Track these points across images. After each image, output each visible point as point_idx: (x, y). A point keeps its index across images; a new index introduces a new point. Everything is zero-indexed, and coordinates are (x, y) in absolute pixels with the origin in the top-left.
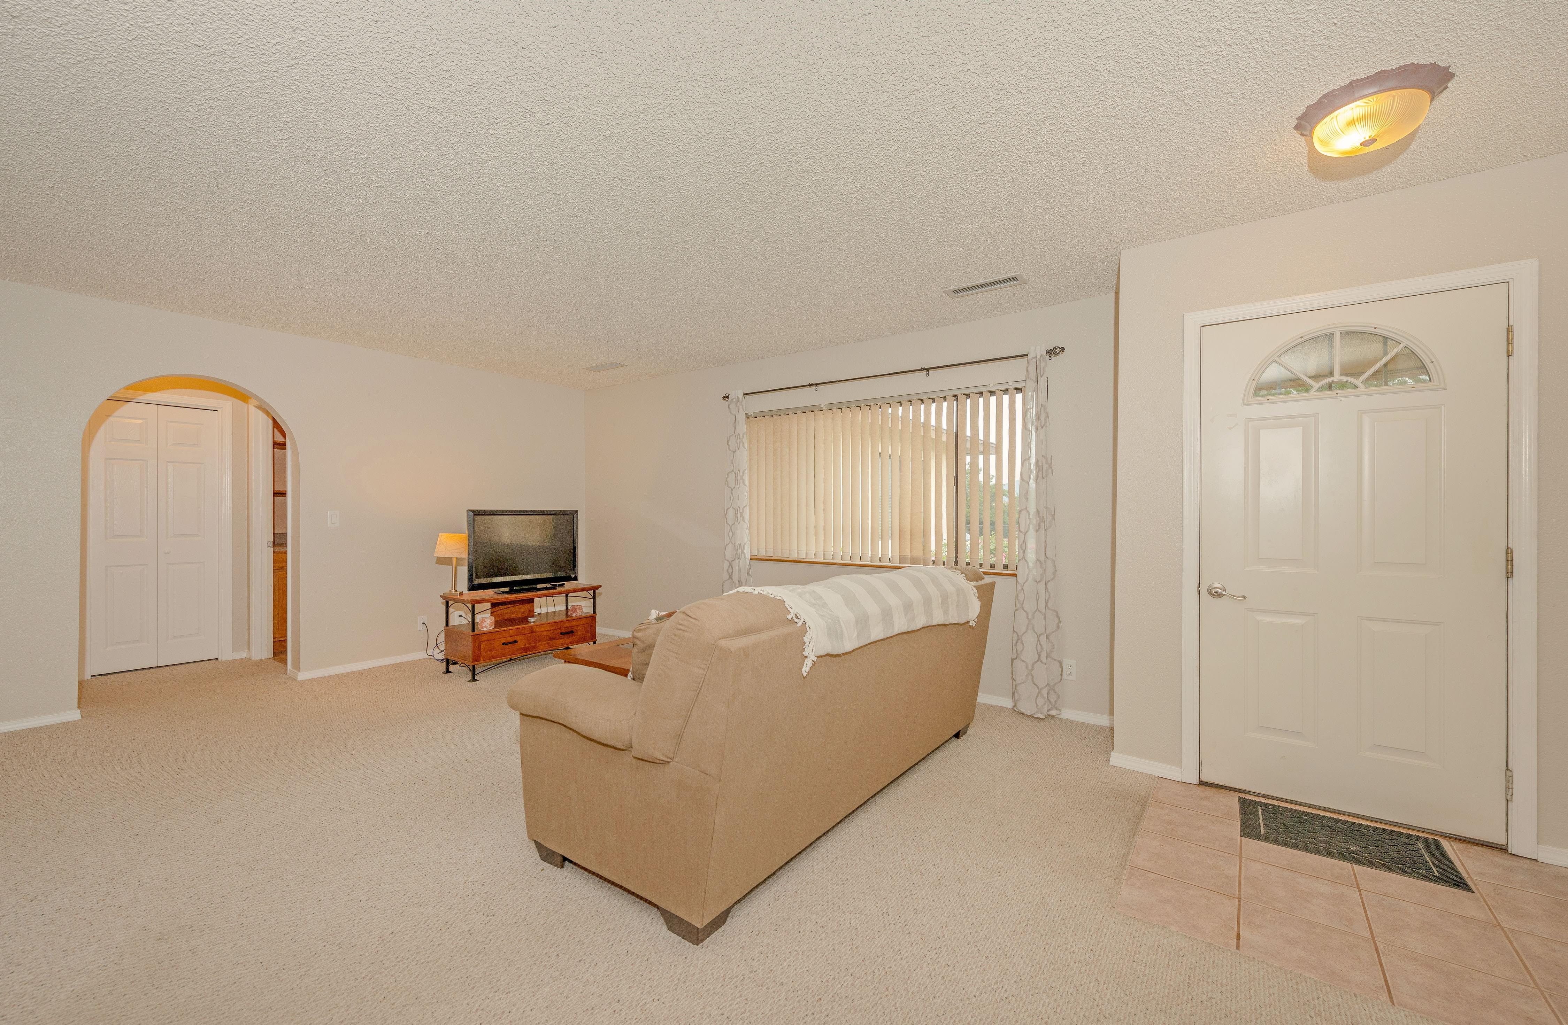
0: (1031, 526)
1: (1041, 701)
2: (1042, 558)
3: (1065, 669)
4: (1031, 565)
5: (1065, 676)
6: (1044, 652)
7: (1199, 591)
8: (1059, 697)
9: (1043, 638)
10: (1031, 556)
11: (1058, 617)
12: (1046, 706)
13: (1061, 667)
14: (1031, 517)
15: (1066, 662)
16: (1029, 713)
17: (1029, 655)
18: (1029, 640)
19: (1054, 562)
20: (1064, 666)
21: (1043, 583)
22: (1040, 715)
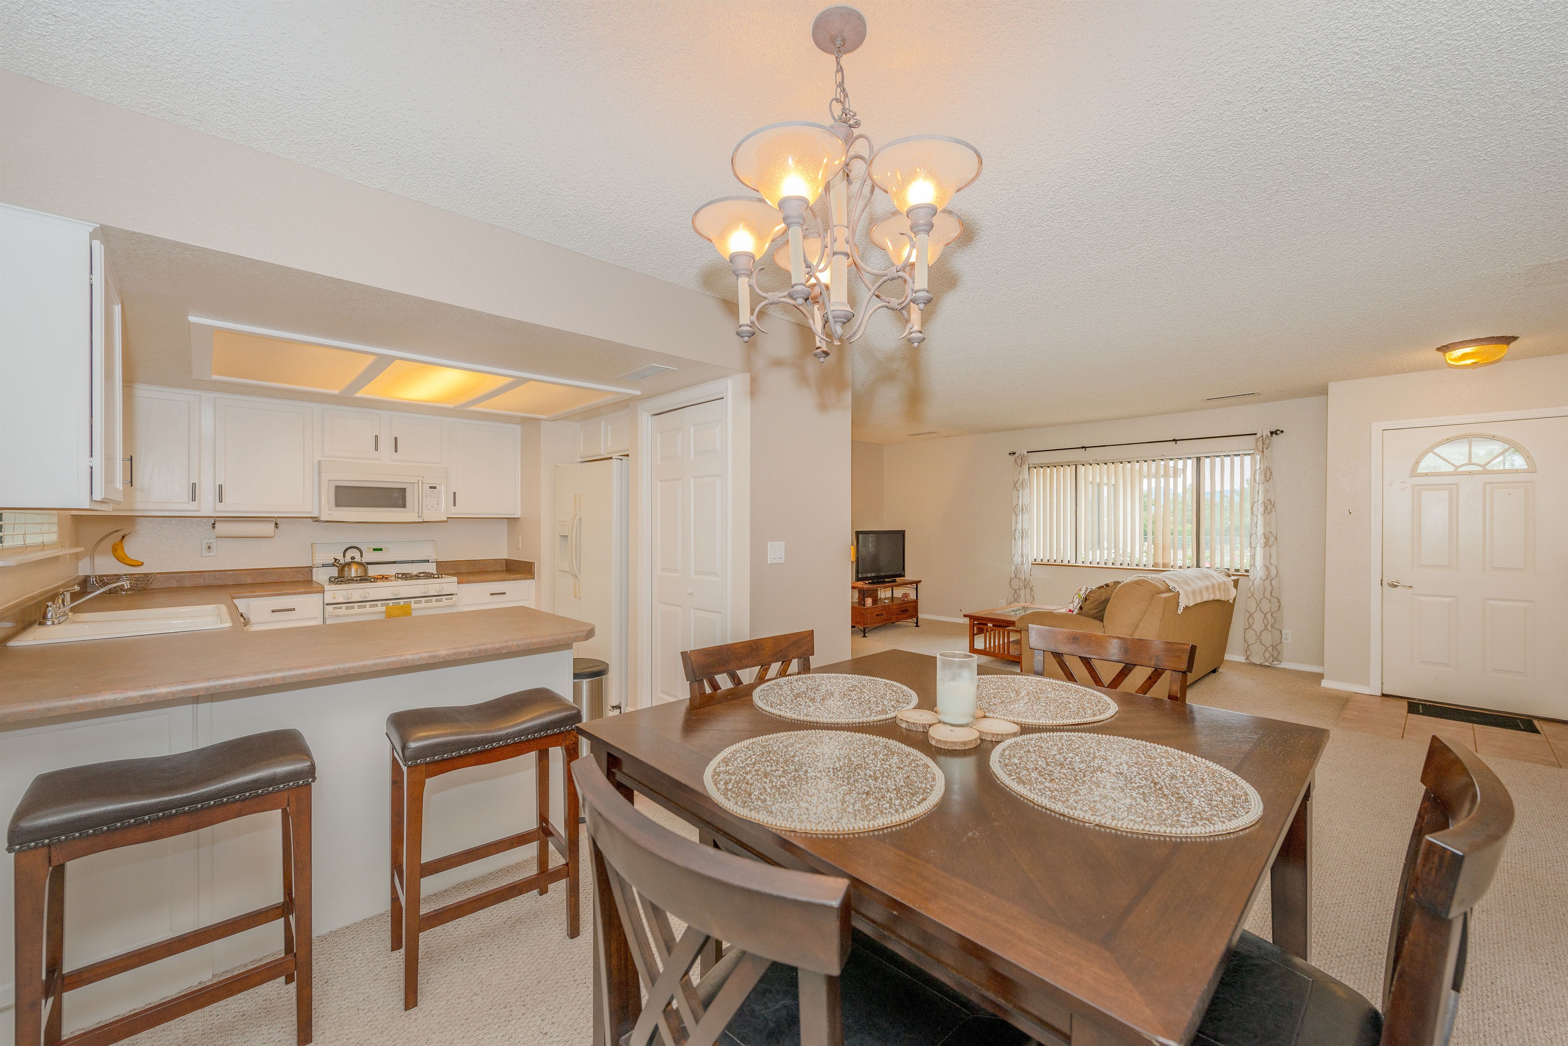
0: (1258, 544)
1: (1267, 655)
2: (1268, 564)
3: (1284, 636)
4: (1258, 569)
5: (1284, 641)
6: (1270, 624)
7: (1382, 584)
8: (1279, 653)
9: (1269, 616)
10: (1259, 562)
11: (1279, 602)
12: (1271, 658)
13: (1281, 634)
14: (1258, 538)
15: (1284, 632)
16: (1258, 663)
17: (1258, 626)
18: (1258, 617)
19: (1276, 567)
20: (1283, 633)
21: (1269, 580)
22: (1267, 664)
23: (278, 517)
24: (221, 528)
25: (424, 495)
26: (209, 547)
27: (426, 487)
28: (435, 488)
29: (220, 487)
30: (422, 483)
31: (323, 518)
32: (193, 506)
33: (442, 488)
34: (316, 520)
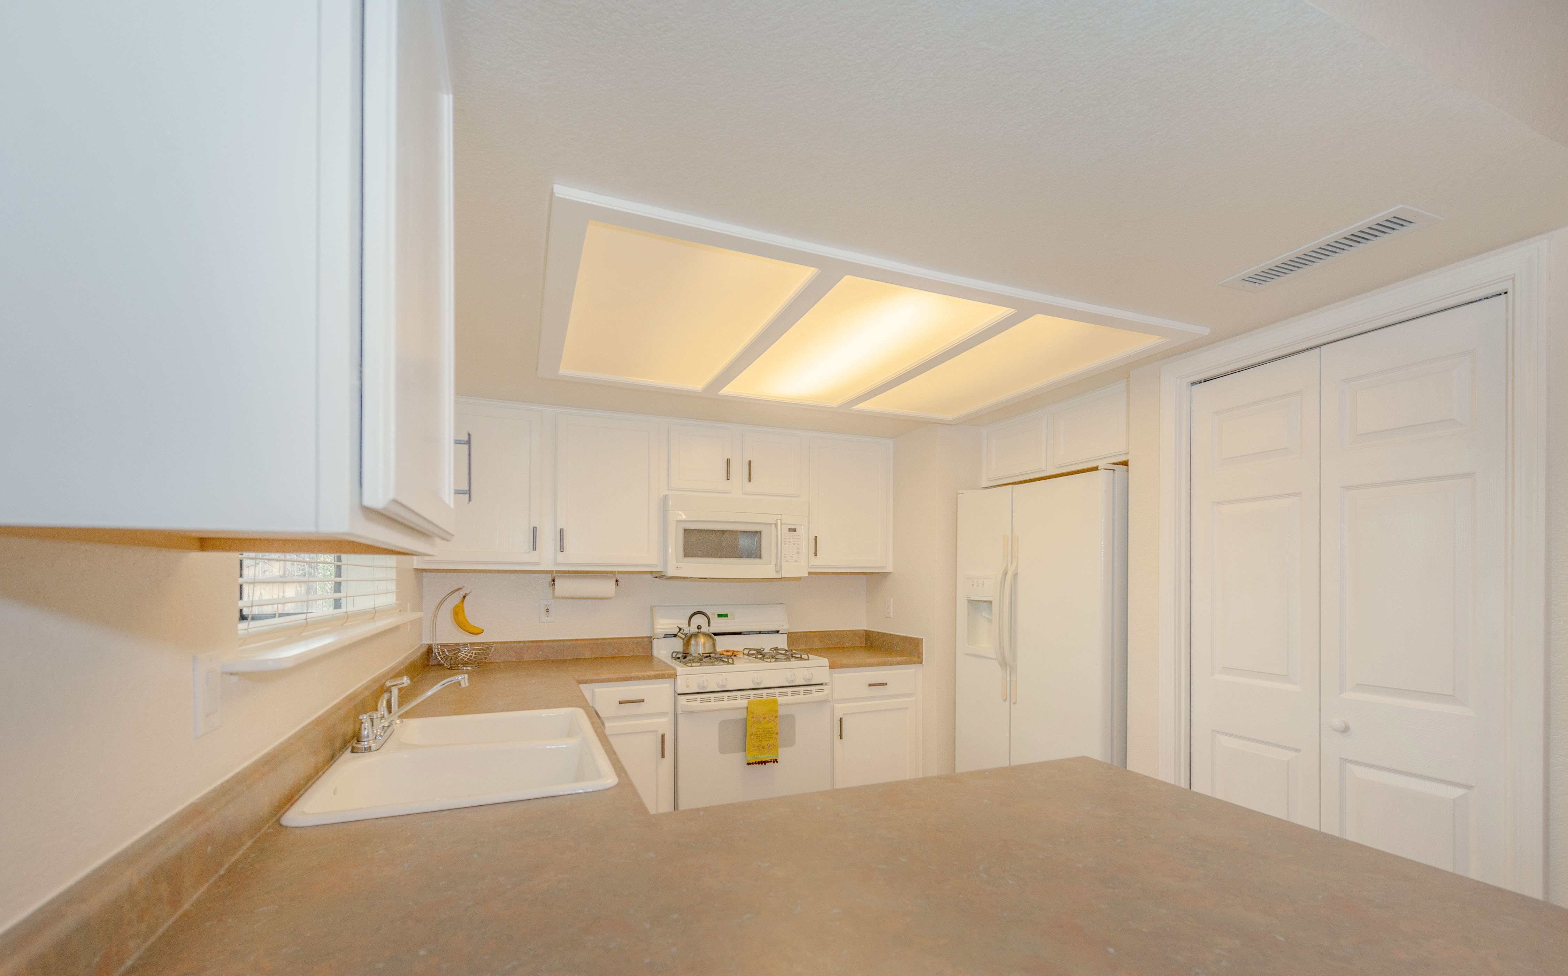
23: (620, 572)
24: (563, 586)
25: (783, 540)
26: (548, 610)
27: (786, 528)
28: (795, 530)
29: (562, 531)
30: (781, 523)
31: (669, 574)
32: (533, 557)
33: (802, 531)
34: (659, 576)
